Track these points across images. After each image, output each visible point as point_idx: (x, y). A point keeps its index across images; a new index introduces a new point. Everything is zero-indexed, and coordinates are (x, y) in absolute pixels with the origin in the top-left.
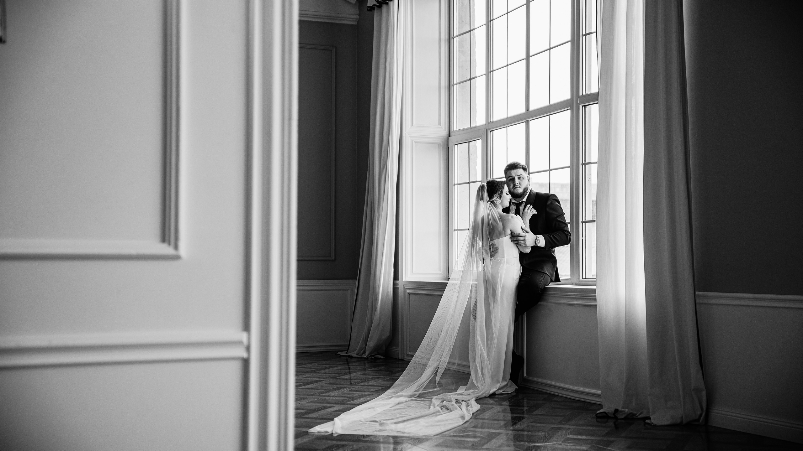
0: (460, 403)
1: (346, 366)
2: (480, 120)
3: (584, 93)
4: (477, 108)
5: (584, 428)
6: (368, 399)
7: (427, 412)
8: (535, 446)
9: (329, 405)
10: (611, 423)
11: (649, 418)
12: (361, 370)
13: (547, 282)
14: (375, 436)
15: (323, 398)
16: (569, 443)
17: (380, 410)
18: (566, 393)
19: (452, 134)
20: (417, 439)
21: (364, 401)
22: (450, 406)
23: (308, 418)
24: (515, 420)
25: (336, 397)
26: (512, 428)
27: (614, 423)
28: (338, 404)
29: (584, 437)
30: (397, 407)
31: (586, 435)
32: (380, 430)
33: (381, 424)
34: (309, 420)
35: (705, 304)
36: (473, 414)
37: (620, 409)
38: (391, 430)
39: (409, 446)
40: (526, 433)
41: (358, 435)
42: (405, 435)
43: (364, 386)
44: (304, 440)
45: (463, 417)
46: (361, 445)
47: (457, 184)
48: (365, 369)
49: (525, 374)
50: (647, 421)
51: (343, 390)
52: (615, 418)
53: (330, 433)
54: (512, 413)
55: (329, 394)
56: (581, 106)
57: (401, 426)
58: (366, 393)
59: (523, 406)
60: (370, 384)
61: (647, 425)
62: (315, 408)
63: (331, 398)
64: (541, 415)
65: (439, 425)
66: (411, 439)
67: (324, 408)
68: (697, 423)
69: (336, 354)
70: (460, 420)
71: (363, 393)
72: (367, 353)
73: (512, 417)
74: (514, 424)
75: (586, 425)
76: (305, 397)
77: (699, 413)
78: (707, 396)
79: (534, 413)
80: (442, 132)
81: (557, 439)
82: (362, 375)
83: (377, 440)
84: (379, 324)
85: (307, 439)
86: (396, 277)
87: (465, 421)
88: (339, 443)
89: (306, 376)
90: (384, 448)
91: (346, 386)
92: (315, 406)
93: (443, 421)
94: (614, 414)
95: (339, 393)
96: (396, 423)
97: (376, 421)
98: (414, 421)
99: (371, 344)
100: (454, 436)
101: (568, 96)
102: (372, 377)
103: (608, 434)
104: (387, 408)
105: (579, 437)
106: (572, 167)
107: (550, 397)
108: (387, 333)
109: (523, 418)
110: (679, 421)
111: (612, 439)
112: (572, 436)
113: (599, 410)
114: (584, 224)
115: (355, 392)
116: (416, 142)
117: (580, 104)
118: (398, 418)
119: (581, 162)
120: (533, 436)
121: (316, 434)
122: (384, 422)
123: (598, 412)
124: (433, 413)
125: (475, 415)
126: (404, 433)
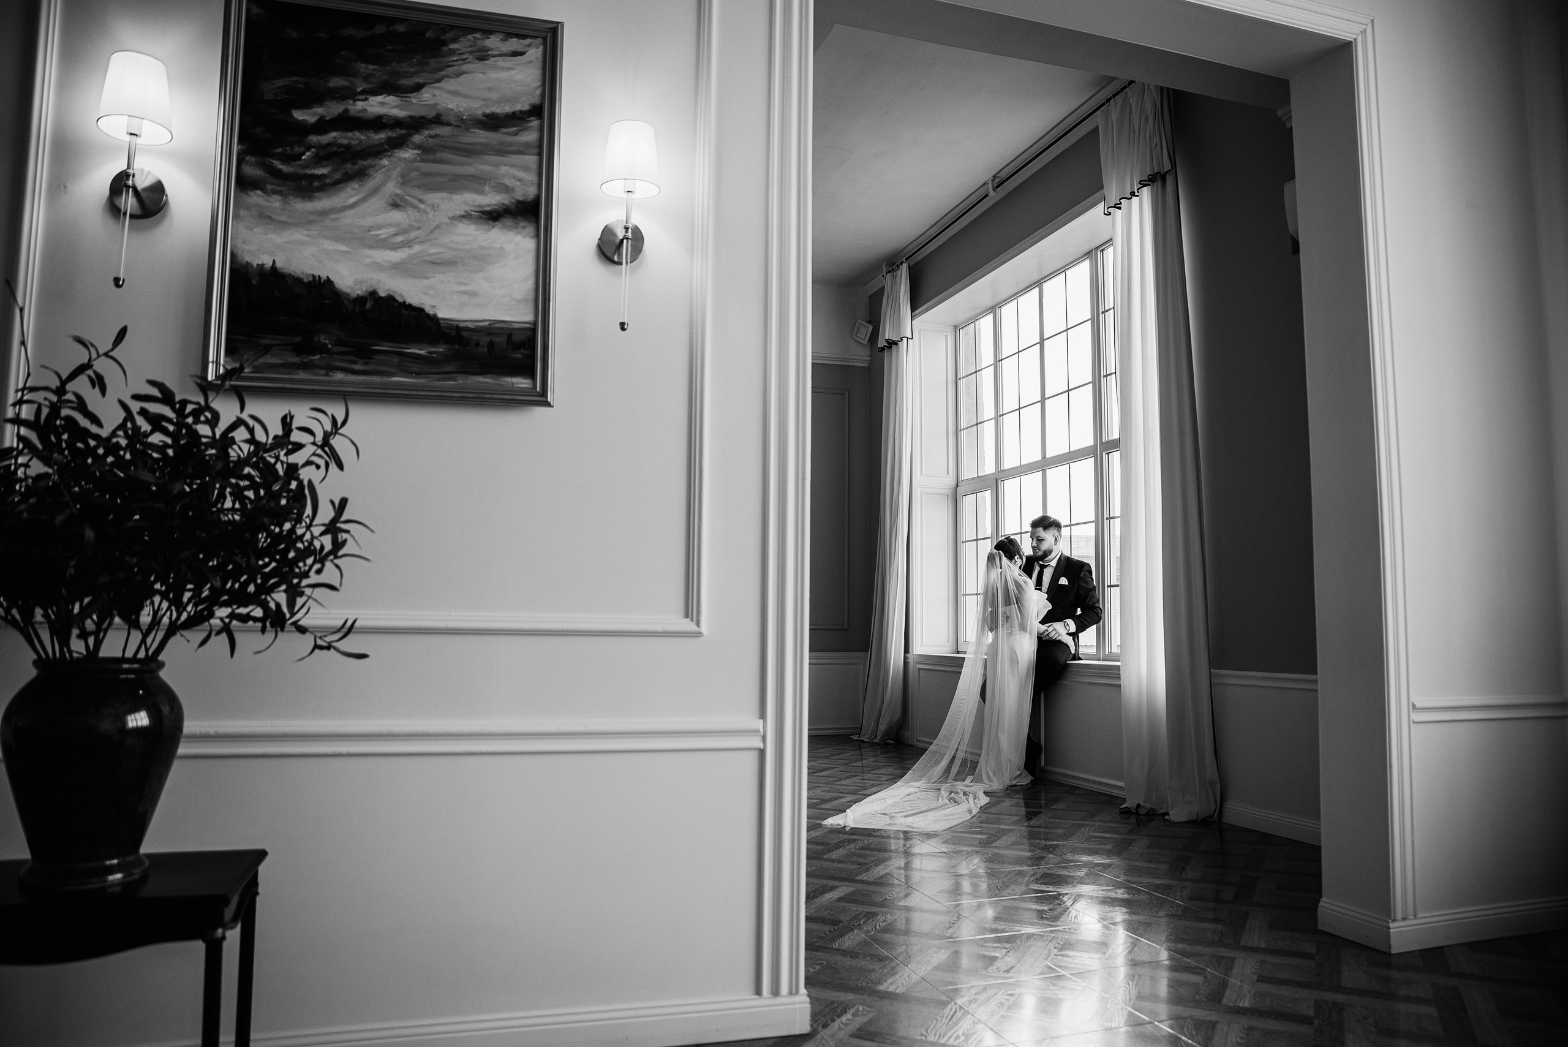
0: (967, 795)
1: (858, 752)
2: (989, 468)
3: (1107, 440)
4: (985, 455)
5: (1109, 824)
6: (879, 789)
7: (934, 805)
8: (1052, 844)
9: (841, 795)
10: (1133, 820)
11: (1169, 814)
12: (873, 756)
13: (1068, 658)
14: (885, 831)
15: (836, 786)
16: (1093, 842)
17: (890, 802)
18: (1091, 785)
19: (960, 484)
20: (926, 834)
21: (875, 791)
22: (958, 799)
23: (821, 809)
24: (1030, 816)
25: (848, 786)
26: (1026, 824)
27: (1136, 820)
28: (850, 794)
29: (1109, 835)
30: (907, 798)
31: (1110, 833)
32: (890, 824)
33: (892, 818)
34: (823, 811)
35: (1219, 684)
36: (981, 808)
37: (1141, 804)
38: (901, 824)
39: (919, 842)
40: (1042, 830)
41: (868, 829)
42: (914, 830)
43: (875, 774)
44: (818, 833)
45: (970, 811)
46: (872, 840)
47: (966, 542)
48: (876, 756)
49: (1043, 764)
50: (1166, 817)
51: (854, 779)
52: (1137, 813)
53: (843, 825)
54: (1026, 807)
55: (841, 782)
56: (1104, 454)
57: (910, 819)
58: (877, 783)
59: (1041, 800)
60: (881, 772)
61: (1166, 822)
62: (827, 797)
63: (844, 787)
64: (1061, 810)
65: (947, 820)
66: (920, 834)
67: (837, 798)
68: (1212, 820)
69: (849, 738)
70: (968, 815)
71: (874, 782)
72: (878, 738)
73: (1026, 812)
74: (1029, 819)
75: (1111, 822)
76: (819, 785)
77: (1213, 808)
78: (1221, 790)
79: (1053, 807)
80: (950, 482)
81: (1079, 837)
82: (873, 762)
83: (887, 835)
84: (890, 704)
85: (821, 832)
86: (907, 650)
87: (972, 816)
88: (851, 837)
89: (820, 762)
90: (895, 843)
91: (858, 774)
92: (828, 795)
93: (951, 815)
94: (1136, 809)
95: (852, 782)
96: (905, 817)
97: (886, 814)
98: (923, 814)
99: (883, 727)
100: (961, 832)
101: (1091, 442)
102: (883, 764)
103: (1130, 832)
104: (897, 799)
105: (1104, 835)
106: (1096, 522)
107: (1072, 790)
108: (898, 715)
109: (1040, 813)
110: (1195, 818)
111: (1133, 837)
112: (1096, 834)
113: (1122, 805)
114: (1109, 588)
115: (866, 781)
116: (925, 493)
117: (1103, 451)
118: (907, 811)
119: (1105, 517)
120: (1051, 833)
121: (829, 826)
122: (894, 815)
123: (1122, 807)
124: (941, 807)
125: (984, 809)
126: (913, 828)
